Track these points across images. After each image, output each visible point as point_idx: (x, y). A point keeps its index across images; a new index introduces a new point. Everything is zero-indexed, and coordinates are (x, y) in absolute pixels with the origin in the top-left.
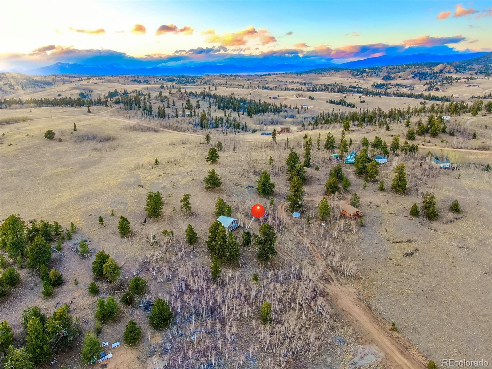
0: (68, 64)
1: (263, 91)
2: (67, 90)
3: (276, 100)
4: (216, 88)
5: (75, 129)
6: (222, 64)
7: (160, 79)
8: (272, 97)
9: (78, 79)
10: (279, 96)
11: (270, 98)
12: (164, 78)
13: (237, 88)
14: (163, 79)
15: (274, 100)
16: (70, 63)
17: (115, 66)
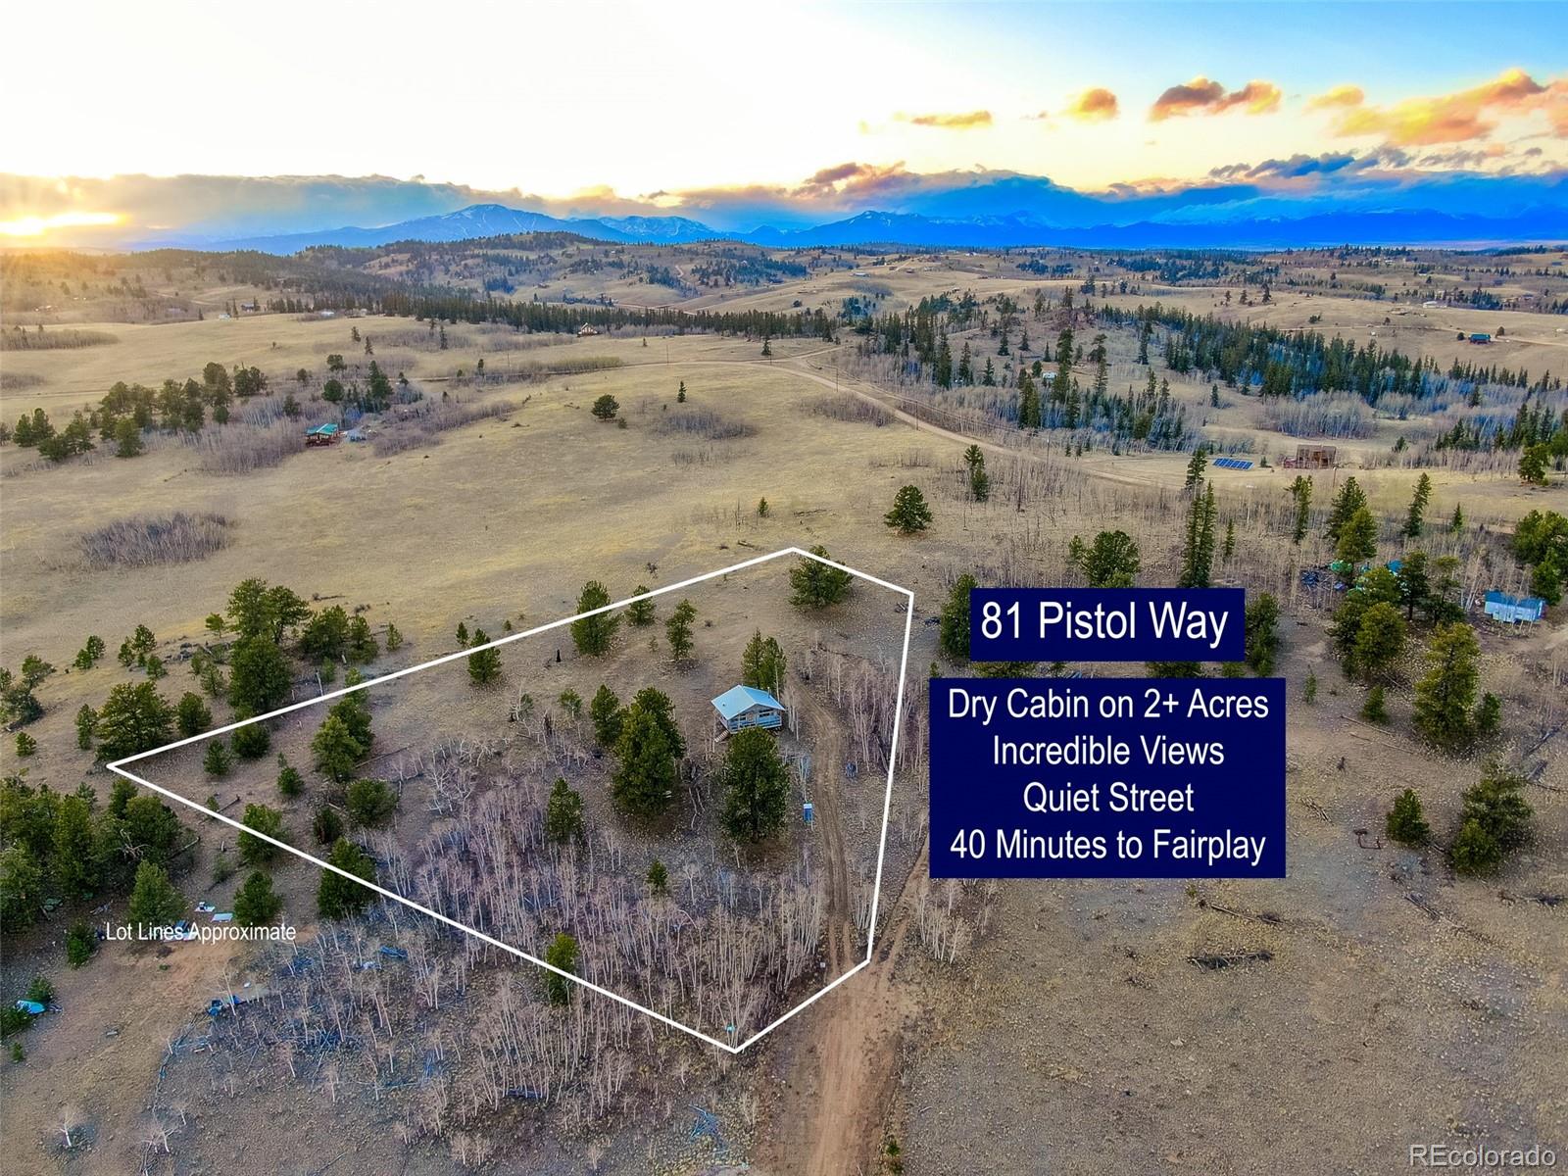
0: (892, 216)
1: (1453, 311)
2: (822, 291)
3: (1481, 346)
4: (1267, 298)
5: (681, 399)
6: (1390, 211)
7: (1112, 261)
8: (1468, 334)
9: (873, 259)
10: (1501, 332)
11: (1461, 337)
12: (1125, 258)
13: (1348, 296)
14: (1121, 263)
15: (1476, 346)
16: (899, 212)
17: (1022, 220)
